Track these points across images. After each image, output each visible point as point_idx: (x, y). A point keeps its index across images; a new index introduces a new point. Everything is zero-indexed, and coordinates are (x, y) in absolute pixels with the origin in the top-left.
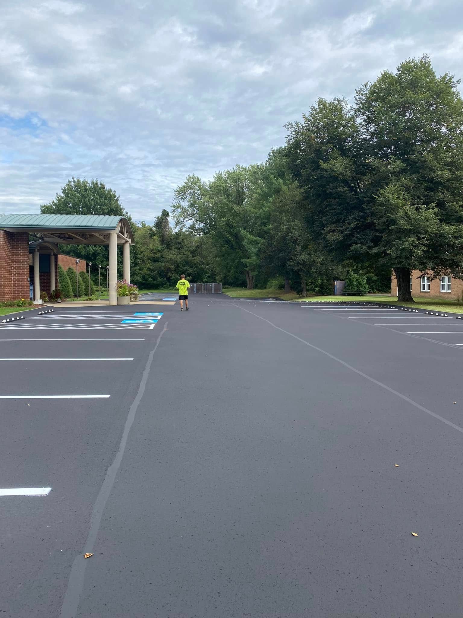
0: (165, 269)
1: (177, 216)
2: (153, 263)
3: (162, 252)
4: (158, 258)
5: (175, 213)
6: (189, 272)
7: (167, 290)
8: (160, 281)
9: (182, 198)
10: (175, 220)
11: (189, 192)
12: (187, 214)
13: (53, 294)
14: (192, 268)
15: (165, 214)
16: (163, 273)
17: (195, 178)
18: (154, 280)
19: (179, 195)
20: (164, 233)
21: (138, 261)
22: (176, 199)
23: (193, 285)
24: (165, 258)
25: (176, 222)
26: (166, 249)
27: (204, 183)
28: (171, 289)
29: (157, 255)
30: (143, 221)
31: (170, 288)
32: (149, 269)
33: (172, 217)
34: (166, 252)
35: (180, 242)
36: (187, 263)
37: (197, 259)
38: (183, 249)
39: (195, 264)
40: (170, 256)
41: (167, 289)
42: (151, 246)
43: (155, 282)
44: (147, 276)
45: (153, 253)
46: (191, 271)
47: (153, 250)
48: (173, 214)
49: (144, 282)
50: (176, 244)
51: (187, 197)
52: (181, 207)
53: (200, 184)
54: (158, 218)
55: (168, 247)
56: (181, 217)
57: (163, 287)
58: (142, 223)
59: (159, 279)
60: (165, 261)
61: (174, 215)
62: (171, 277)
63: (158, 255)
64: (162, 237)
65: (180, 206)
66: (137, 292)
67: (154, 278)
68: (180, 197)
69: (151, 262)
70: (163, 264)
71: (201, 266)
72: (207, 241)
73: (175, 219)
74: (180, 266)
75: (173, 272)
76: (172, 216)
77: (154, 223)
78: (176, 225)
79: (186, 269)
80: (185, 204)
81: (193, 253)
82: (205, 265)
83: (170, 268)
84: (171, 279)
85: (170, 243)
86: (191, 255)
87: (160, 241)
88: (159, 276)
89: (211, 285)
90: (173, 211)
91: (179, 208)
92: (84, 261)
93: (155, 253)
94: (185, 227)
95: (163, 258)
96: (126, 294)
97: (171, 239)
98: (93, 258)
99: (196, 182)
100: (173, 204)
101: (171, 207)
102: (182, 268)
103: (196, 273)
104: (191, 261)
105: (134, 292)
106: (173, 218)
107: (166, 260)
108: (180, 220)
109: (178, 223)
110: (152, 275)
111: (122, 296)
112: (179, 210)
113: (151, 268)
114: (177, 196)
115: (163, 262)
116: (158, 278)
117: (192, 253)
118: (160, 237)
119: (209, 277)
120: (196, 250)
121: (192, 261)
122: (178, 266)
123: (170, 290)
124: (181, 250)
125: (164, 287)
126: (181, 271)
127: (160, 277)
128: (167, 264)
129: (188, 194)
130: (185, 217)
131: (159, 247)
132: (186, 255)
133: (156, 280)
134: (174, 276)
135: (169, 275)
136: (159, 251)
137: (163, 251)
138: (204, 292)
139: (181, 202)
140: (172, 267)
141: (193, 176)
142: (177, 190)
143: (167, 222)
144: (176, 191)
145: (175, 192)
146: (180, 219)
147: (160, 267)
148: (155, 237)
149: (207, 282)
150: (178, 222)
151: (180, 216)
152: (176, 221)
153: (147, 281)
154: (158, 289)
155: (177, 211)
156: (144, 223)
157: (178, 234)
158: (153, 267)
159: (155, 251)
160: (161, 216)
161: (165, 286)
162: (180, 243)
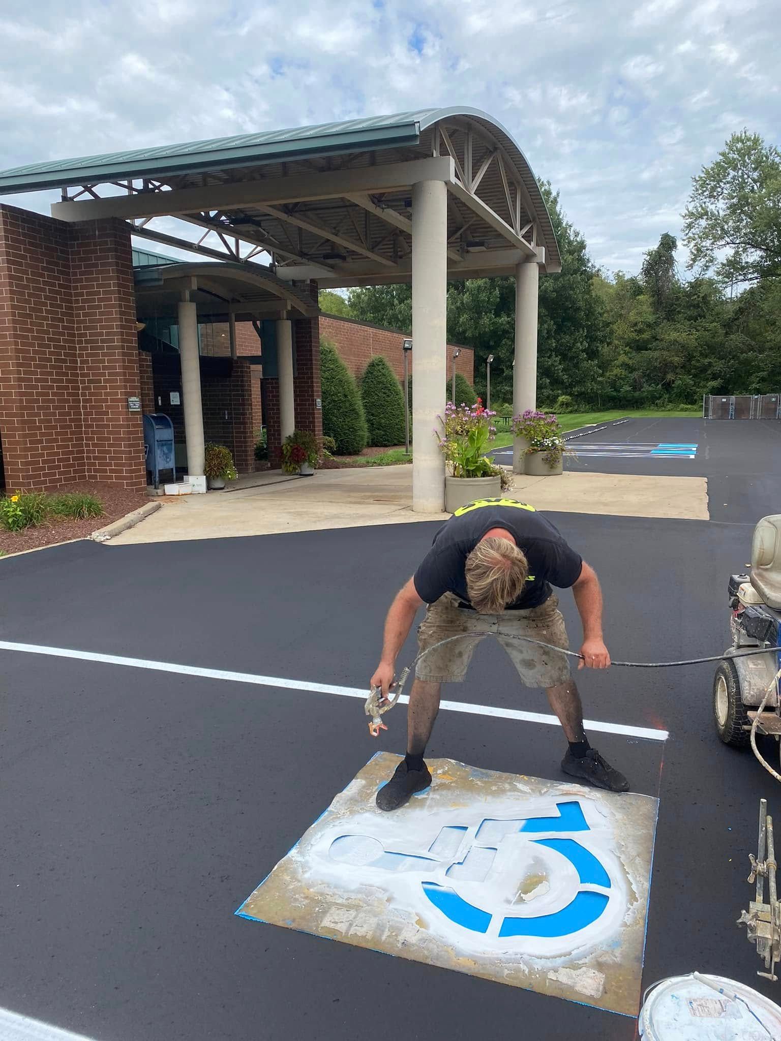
0: (661, 364)
1: (696, 236)
2: (634, 352)
3: (655, 328)
4: (647, 342)
5: (692, 230)
6: (715, 368)
7: (663, 411)
8: (648, 391)
9: (711, 196)
10: (691, 247)
11: (729, 179)
12: (723, 229)
13: (287, 448)
14: (723, 361)
15: (668, 243)
16: (655, 373)
17: (749, 140)
18: (635, 389)
19: (705, 189)
20: (663, 286)
21: (598, 347)
22: (695, 199)
23: (728, 400)
24: (662, 340)
25: (692, 253)
26: (665, 321)
27: (771, 148)
28: (672, 409)
29: (643, 336)
30: (619, 271)
31: (670, 406)
32: (625, 365)
33: (683, 240)
34: (664, 327)
35: (698, 304)
36: (711, 349)
37: (737, 339)
38: (705, 318)
39: (730, 353)
40: (674, 335)
41: (663, 408)
42: (632, 316)
43: (637, 394)
44: (621, 381)
45: (635, 331)
46: (722, 366)
47: (636, 324)
48: (687, 234)
49: (615, 394)
50: (688, 307)
51: (725, 191)
52: (708, 215)
53: (761, 152)
54: (650, 254)
55: (670, 315)
56: (707, 237)
57: (654, 403)
58: (618, 275)
59: (646, 388)
60: (660, 347)
61: (690, 235)
62: (673, 381)
63: (646, 336)
64: (658, 295)
65: (706, 213)
66: (557, 442)
67: (636, 387)
68: (705, 194)
69: (630, 350)
70: (656, 354)
71: (747, 354)
72: (764, 297)
73: (692, 244)
74: (695, 357)
75: (678, 371)
76: (685, 238)
77: (642, 267)
78: (692, 260)
79: (710, 363)
80: (720, 207)
81: (728, 326)
82: (755, 351)
83: (671, 362)
84: (673, 385)
85: (675, 306)
86: (722, 331)
87: (653, 304)
88: (646, 381)
89: (774, 400)
90: (687, 227)
91: (702, 218)
92: (467, 350)
93: (640, 332)
94: (716, 263)
95: (657, 342)
96: (478, 468)
97: (678, 299)
98: (492, 343)
99: (750, 149)
100: (688, 210)
101: (682, 218)
102: (698, 361)
103: (732, 371)
104: (722, 345)
105: (548, 442)
106: (685, 242)
107: (665, 345)
108: (702, 246)
109: (698, 253)
110: (632, 378)
111: (461, 476)
112: (703, 222)
113: (630, 362)
114: (700, 191)
115: (657, 350)
116: (645, 385)
117: (725, 326)
118: (653, 296)
119: (763, 380)
120: (736, 319)
121: (724, 344)
122: (690, 357)
123: (669, 410)
124: (700, 320)
125: (657, 404)
126: (696, 368)
127: (649, 383)
128: (665, 353)
129: (728, 182)
130: (716, 239)
131: (651, 319)
132: (710, 330)
133: (640, 390)
134: (680, 379)
135: (670, 377)
136: (649, 325)
137: (658, 326)
138: (755, 415)
139: (709, 204)
140: (677, 359)
141: (744, 135)
142: (699, 177)
143: (670, 261)
144: (698, 179)
145: (695, 184)
146: (704, 244)
147: (650, 362)
148: (641, 297)
149: (758, 392)
150: (699, 250)
151: (703, 237)
152: (693, 251)
153: (619, 391)
154: (644, 408)
155: (696, 226)
156: (621, 274)
157: (696, 285)
158: (634, 362)
159: (640, 326)
160: (658, 248)
161: (658, 401)
162: (699, 307)
